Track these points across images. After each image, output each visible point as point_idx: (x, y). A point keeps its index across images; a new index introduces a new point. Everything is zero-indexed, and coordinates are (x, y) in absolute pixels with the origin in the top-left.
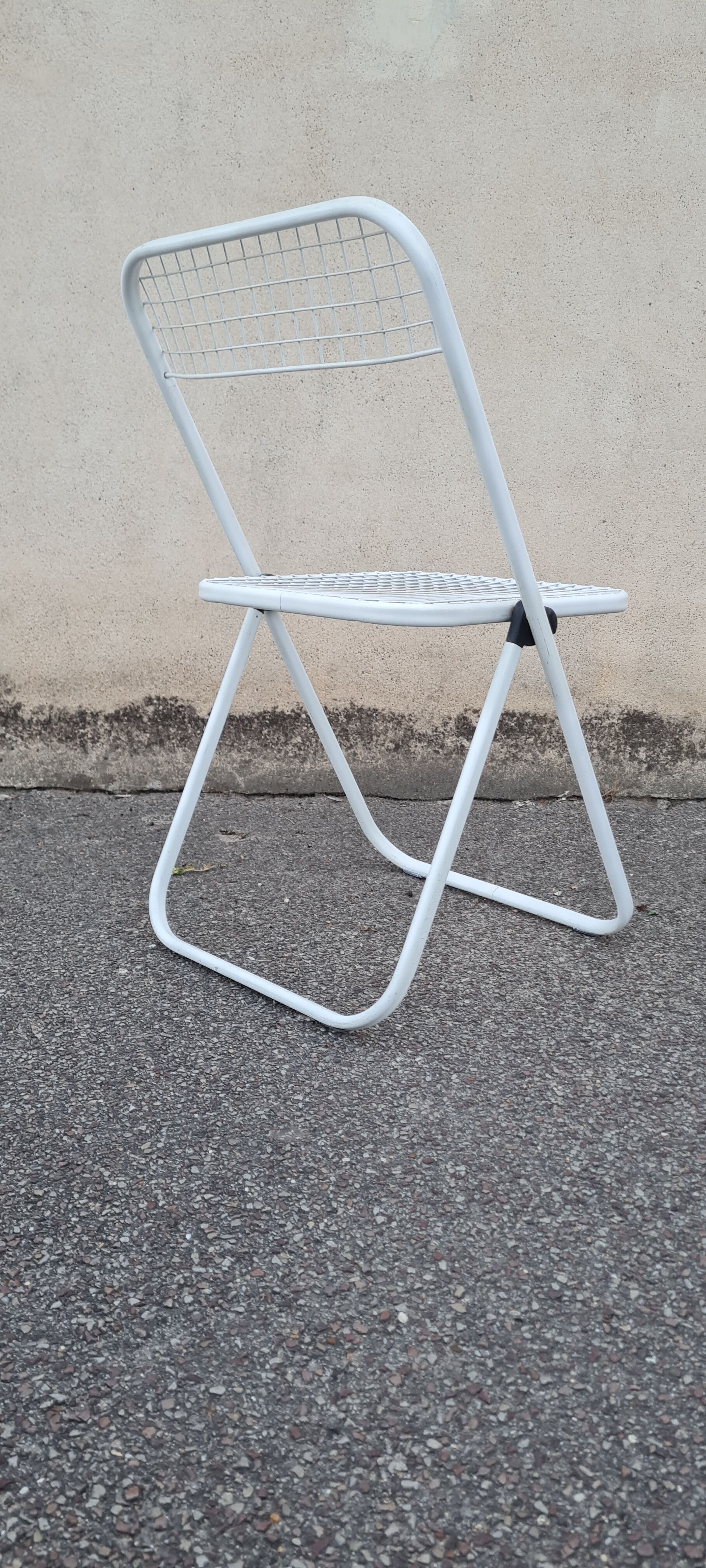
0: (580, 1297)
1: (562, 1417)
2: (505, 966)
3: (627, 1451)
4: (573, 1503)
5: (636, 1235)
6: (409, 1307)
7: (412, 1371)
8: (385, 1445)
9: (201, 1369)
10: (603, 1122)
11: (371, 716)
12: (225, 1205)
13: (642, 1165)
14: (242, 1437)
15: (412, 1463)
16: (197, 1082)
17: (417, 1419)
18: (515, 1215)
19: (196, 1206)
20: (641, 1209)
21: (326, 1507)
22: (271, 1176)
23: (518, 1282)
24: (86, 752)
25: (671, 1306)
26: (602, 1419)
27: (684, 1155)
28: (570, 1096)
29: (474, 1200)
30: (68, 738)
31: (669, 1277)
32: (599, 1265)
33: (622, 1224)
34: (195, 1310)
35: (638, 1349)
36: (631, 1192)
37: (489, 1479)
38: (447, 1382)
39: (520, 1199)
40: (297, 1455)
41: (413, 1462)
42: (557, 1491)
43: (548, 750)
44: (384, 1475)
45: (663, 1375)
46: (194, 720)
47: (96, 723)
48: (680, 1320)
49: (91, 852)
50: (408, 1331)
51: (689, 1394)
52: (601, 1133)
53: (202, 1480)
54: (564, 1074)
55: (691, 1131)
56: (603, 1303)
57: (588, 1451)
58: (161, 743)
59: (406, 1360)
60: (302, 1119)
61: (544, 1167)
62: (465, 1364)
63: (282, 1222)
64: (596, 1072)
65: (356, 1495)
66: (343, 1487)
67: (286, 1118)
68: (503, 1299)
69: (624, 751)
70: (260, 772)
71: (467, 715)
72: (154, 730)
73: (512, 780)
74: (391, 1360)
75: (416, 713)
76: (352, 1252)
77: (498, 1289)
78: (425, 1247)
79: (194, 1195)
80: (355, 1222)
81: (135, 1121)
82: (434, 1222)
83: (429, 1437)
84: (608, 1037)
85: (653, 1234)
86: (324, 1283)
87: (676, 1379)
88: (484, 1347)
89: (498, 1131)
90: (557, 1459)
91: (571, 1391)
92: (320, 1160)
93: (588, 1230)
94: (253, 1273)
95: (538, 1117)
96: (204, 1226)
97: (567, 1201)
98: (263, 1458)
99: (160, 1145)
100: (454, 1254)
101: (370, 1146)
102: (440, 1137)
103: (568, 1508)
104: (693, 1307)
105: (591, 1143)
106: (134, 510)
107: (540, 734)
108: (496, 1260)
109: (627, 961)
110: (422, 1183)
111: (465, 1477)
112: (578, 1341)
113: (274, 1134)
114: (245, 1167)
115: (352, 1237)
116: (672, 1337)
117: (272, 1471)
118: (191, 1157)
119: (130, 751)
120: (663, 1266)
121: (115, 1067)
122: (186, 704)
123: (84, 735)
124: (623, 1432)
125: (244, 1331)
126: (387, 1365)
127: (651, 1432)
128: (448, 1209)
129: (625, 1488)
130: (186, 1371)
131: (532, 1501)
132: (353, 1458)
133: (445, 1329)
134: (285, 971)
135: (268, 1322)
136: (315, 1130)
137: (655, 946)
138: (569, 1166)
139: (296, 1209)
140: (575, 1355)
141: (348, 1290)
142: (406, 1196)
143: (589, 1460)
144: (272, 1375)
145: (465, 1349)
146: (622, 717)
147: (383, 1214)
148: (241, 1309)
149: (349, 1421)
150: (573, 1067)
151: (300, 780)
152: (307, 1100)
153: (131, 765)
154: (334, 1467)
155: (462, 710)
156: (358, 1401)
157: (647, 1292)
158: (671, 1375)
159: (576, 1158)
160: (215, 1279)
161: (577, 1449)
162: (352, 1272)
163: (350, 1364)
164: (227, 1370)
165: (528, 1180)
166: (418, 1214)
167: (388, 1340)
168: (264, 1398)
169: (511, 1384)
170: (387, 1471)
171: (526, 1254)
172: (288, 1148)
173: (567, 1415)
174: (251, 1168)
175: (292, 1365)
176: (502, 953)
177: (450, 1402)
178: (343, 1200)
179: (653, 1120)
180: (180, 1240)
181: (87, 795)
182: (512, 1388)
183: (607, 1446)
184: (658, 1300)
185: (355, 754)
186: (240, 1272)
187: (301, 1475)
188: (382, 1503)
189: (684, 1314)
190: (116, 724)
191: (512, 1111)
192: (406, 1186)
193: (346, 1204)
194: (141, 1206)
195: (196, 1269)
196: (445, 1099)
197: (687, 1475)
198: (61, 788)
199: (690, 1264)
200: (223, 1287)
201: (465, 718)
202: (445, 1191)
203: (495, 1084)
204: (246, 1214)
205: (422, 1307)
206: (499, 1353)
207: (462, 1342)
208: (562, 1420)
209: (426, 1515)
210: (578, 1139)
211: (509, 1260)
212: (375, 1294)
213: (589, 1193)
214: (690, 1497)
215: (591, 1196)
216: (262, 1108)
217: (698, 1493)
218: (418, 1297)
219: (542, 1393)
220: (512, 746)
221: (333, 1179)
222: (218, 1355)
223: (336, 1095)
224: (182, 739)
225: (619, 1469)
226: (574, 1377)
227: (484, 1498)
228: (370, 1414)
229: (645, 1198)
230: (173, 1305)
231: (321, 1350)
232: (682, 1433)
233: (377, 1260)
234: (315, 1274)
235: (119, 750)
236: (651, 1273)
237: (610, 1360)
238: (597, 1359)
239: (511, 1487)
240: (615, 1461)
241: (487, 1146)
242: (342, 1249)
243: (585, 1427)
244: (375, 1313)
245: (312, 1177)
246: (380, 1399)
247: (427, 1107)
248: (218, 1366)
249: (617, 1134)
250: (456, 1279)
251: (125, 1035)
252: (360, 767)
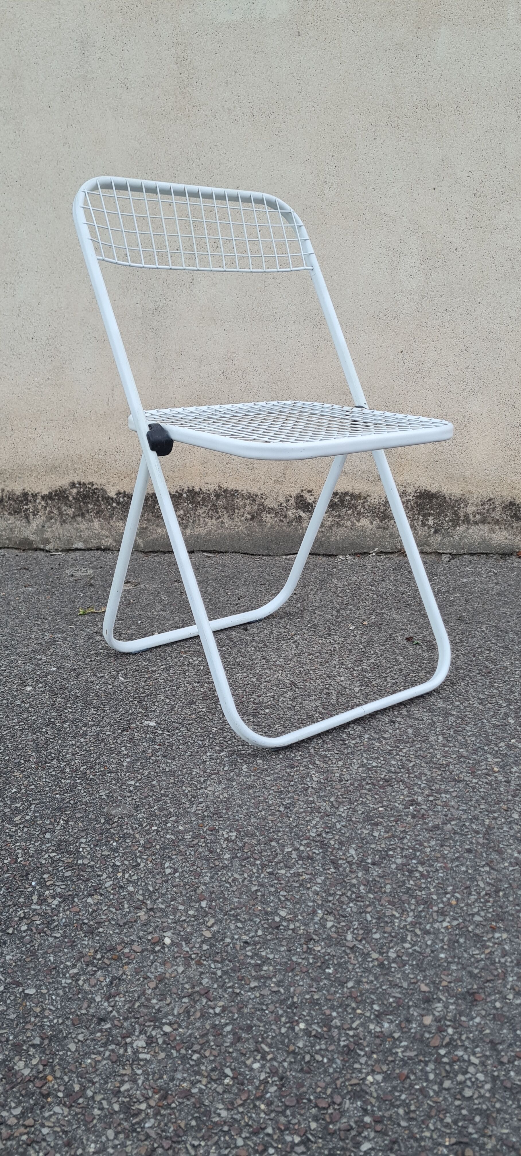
0: (292, 926)
1: (259, 1010)
2: (301, 684)
3: (297, 1034)
4: (251, 1070)
5: (342, 882)
6: (173, 934)
7: (164, 978)
8: (135, 1029)
9: (23, 976)
10: (340, 800)
11: (234, 495)
12: (63, 861)
13: (359, 832)
14: (39, 1024)
15: (149, 1042)
16: (63, 771)
17: (161, 1011)
18: (263, 868)
19: (43, 862)
20: (350, 863)
21: (85, 1072)
22: (100, 840)
23: (252, 916)
24: (29, 522)
25: (353, 933)
26: (285, 1012)
27: (391, 824)
28: (322, 781)
29: (237, 857)
30: (16, 512)
31: (356, 913)
32: (311, 904)
33: (335, 875)
34: (27, 935)
35: (322, 963)
36: (347, 850)
37: (199, 1053)
38: (187, 986)
39: (269, 856)
40: (73, 1036)
41: (151, 1041)
42: (242, 1062)
43: (363, 519)
44: (129, 1050)
45: (334, 981)
46: (106, 498)
47: (35, 501)
48: (356, 943)
49: (24, 597)
50: (169, 950)
51: (348, 994)
52: (337, 808)
53: (7, 1053)
54: (322, 765)
55: (401, 807)
56: (307, 931)
57: (270, 1034)
58: (83, 515)
59: (163, 971)
60: (130, 799)
61: (291, 833)
62: (202, 973)
63: (100, 873)
64: (345, 763)
65: (108, 1063)
66: (99, 1058)
67: (119, 798)
68: (239, 928)
69: (418, 519)
70: (154, 536)
71: (303, 494)
72: (77, 506)
73: (337, 540)
74: (153, 970)
75: (266, 492)
76: (143, 895)
77: (238, 920)
78: (195, 891)
79: (44, 853)
80: (151, 873)
81: (14, 800)
82: (205, 873)
83: (166, 1024)
84: (360, 737)
85: (354, 881)
86: (119, 917)
87: (342, 984)
88: (217, 962)
89: (266, 807)
90: (248, 1040)
91: (269, 992)
92: (136, 828)
93: (310, 879)
94: (72, 910)
95: (296, 797)
96: (45, 876)
97: (300, 858)
98: (50, 1039)
99: (27, 818)
100: (213, 896)
101: (174, 818)
102: (224, 811)
103: (247, 1073)
104: (368, 933)
105: (328, 816)
107: (356, 507)
108: (242, 900)
109: (388, 680)
110: (204, 845)
111: (183, 1051)
112: (283, 957)
113: (109, 809)
114: (83, 834)
115: (146, 884)
116: (347, 954)
117: (55, 1046)
118: (47, 827)
119: (60, 522)
120: (355, 904)
121: (8, 760)
122: (99, 487)
123: (27, 510)
124: (297, 1021)
125: (57, 950)
126: (149, 974)
127: (316, 1021)
128: (217, 863)
129: (288, 1060)
130: (12, 978)
131: (224, 1068)
132: (111, 1038)
133: (194, 949)
134: (143, 688)
135: (75, 944)
136: (138, 807)
137: (411, 668)
138: (309, 832)
139: (112, 864)
140: (278, 967)
141: (135, 922)
142: (190, 854)
143: (269, 1041)
144: (70, 981)
145: (205, 963)
146: (416, 495)
147: (171, 868)
148: (58, 935)
149: (114, 1013)
150: (330, 759)
152: (138, 784)
153: (61, 531)
154: (96, 1044)
155: (299, 491)
156: (123, 999)
157: (339, 923)
158: (340, 981)
159: (315, 826)
160: (45, 914)
161: (262, 1033)
162: (141, 909)
163: (124, 973)
164: (40, 977)
165: (278, 843)
166: (195, 867)
167: (154, 957)
168: (61, 997)
169: (229, 987)
170: (132, 1047)
171: (263, 896)
172: (116, 819)
173: (262, 1009)
174: (87, 834)
175: (84, 974)
176: (301, 674)
177: (186, 1000)
178: (145, 857)
179: (376, 799)
180: (27, 886)
181: (30, 553)
182: (230, 990)
183: (283, 1030)
184: (345, 928)
185: (223, 523)
186: (64, 909)
187: (73, 1050)
188: (124, 1069)
189: (359, 939)
190: (50, 502)
191: (279, 792)
192: (192, 847)
193: (147, 860)
194: (6, 861)
195: (33, 907)
196: (234, 783)
197: (333, 1051)
198: (12, 548)
199: (374, 903)
200: (50, 919)
201: (302, 496)
202: (218, 851)
203: (272, 772)
204: (76, 867)
205: (182, 933)
206: (227, 965)
207: (203, 958)
208: (258, 1013)
209: (150, 1077)
210: (320, 813)
211: (250, 900)
212: (153, 924)
213: (317, 852)
214: (330, 1066)
215: (318, 854)
216: (104, 790)
217: (336, 1063)
218: (182, 926)
219: (249, 994)
220: (336, 516)
221: (142, 842)
222: (36, 966)
223: (159, 781)
224: (97, 513)
225: (288, 1047)
226: (275, 983)
227: (192, 1066)
228: (130, 1008)
229: (355, 856)
230: (13, 932)
231: (106, 964)
232: (337, 1022)
233: (160, 900)
234: (114, 911)
235: (53, 521)
236: (345, 909)
237: (301, 971)
238: (292, 970)
239: (212, 1058)
240: (286, 1041)
241: (256, 817)
242: (137, 892)
243: (272, 1017)
244: (150, 938)
245: (128, 841)
246: (139, 998)
247: (220, 789)
248: (34, 974)
249: (348, 809)
250: (210, 913)
251: (20, 736)
252: (227, 532)
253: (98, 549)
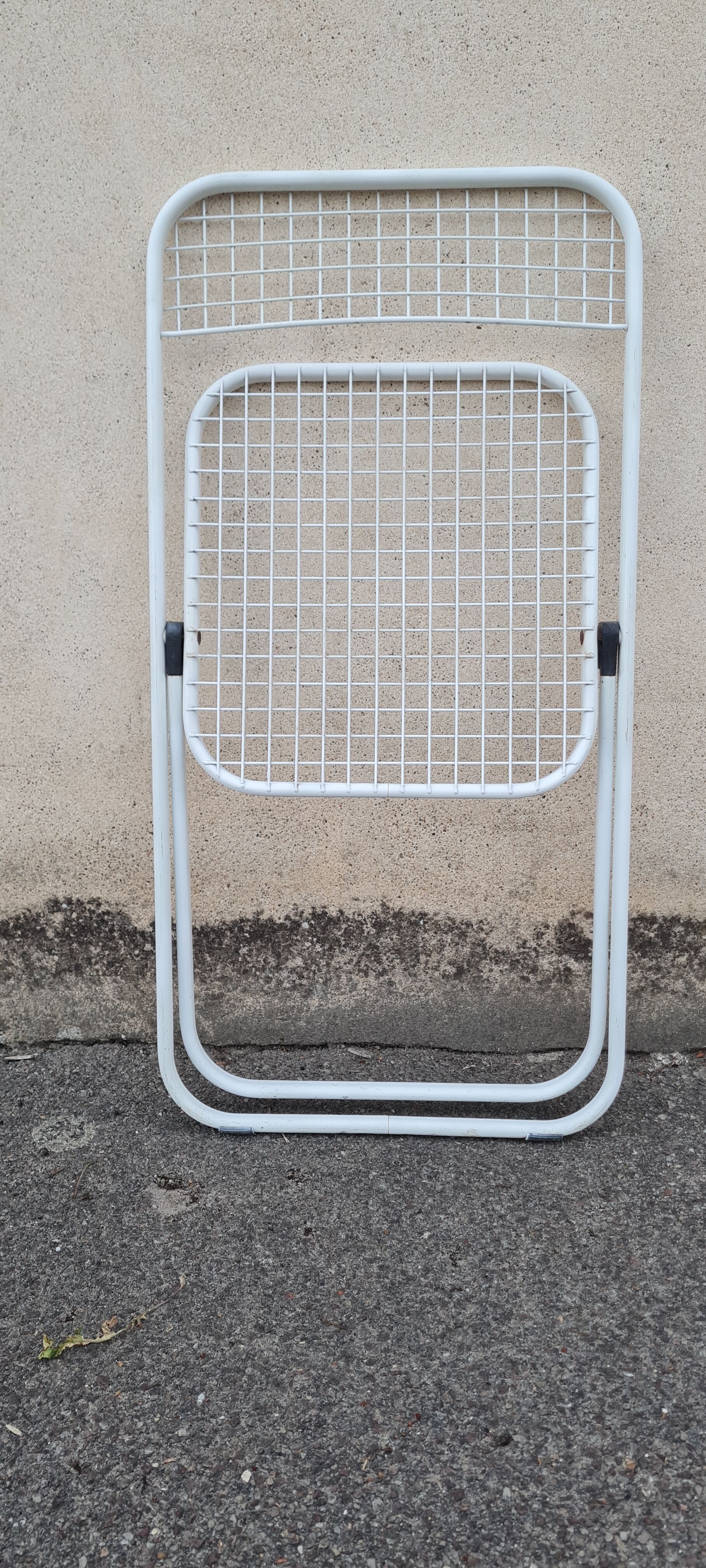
11: (416, 924)
46: (128, 932)
58: (78, 970)
70: (238, 1013)
71: (575, 921)
72: (66, 950)
73: (651, 1021)
75: (490, 918)
106: (11, 602)
119: (28, 983)
122: (113, 909)
151: (302, 1023)
153: (31, 1004)
155: (566, 913)
185: (391, 983)
201: (571, 926)
220: (650, 969)
224: (111, 964)
235: (12, 981)
252: (400, 1003)
253: (113, 1040)
